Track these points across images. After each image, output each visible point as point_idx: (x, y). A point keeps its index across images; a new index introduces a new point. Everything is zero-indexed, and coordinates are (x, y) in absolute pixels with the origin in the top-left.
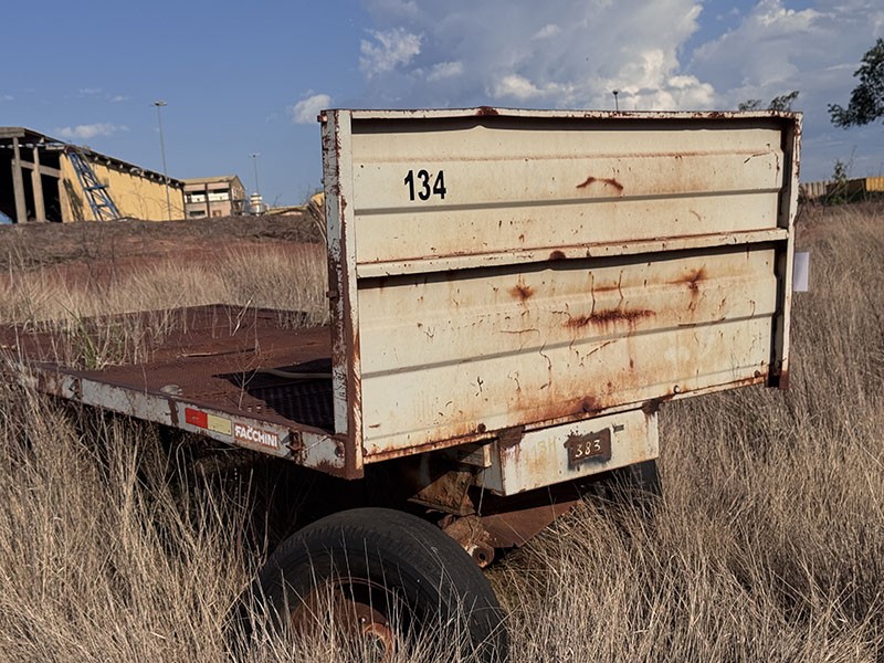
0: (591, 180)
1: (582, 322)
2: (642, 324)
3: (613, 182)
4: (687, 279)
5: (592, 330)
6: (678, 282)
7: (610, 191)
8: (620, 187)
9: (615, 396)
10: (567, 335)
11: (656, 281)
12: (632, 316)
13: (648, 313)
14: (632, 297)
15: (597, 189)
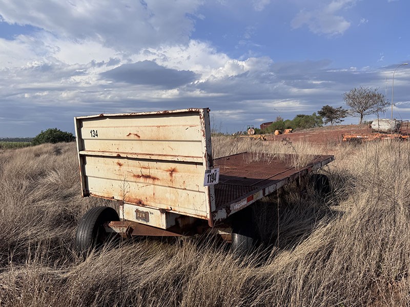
0: (130, 134)
1: (138, 176)
2: (156, 182)
3: (136, 135)
4: (170, 171)
5: (142, 180)
6: (167, 171)
7: (136, 138)
8: (139, 137)
9: (148, 202)
10: (133, 179)
11: (160, 169)
12: (154, 179)
13: (158, 179)
14: (153, 173)
15: (132, 137)
